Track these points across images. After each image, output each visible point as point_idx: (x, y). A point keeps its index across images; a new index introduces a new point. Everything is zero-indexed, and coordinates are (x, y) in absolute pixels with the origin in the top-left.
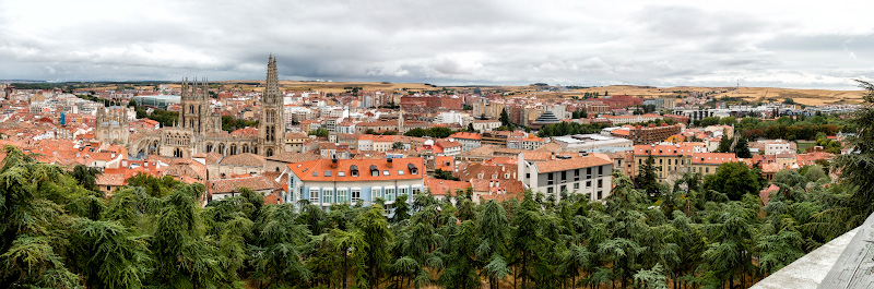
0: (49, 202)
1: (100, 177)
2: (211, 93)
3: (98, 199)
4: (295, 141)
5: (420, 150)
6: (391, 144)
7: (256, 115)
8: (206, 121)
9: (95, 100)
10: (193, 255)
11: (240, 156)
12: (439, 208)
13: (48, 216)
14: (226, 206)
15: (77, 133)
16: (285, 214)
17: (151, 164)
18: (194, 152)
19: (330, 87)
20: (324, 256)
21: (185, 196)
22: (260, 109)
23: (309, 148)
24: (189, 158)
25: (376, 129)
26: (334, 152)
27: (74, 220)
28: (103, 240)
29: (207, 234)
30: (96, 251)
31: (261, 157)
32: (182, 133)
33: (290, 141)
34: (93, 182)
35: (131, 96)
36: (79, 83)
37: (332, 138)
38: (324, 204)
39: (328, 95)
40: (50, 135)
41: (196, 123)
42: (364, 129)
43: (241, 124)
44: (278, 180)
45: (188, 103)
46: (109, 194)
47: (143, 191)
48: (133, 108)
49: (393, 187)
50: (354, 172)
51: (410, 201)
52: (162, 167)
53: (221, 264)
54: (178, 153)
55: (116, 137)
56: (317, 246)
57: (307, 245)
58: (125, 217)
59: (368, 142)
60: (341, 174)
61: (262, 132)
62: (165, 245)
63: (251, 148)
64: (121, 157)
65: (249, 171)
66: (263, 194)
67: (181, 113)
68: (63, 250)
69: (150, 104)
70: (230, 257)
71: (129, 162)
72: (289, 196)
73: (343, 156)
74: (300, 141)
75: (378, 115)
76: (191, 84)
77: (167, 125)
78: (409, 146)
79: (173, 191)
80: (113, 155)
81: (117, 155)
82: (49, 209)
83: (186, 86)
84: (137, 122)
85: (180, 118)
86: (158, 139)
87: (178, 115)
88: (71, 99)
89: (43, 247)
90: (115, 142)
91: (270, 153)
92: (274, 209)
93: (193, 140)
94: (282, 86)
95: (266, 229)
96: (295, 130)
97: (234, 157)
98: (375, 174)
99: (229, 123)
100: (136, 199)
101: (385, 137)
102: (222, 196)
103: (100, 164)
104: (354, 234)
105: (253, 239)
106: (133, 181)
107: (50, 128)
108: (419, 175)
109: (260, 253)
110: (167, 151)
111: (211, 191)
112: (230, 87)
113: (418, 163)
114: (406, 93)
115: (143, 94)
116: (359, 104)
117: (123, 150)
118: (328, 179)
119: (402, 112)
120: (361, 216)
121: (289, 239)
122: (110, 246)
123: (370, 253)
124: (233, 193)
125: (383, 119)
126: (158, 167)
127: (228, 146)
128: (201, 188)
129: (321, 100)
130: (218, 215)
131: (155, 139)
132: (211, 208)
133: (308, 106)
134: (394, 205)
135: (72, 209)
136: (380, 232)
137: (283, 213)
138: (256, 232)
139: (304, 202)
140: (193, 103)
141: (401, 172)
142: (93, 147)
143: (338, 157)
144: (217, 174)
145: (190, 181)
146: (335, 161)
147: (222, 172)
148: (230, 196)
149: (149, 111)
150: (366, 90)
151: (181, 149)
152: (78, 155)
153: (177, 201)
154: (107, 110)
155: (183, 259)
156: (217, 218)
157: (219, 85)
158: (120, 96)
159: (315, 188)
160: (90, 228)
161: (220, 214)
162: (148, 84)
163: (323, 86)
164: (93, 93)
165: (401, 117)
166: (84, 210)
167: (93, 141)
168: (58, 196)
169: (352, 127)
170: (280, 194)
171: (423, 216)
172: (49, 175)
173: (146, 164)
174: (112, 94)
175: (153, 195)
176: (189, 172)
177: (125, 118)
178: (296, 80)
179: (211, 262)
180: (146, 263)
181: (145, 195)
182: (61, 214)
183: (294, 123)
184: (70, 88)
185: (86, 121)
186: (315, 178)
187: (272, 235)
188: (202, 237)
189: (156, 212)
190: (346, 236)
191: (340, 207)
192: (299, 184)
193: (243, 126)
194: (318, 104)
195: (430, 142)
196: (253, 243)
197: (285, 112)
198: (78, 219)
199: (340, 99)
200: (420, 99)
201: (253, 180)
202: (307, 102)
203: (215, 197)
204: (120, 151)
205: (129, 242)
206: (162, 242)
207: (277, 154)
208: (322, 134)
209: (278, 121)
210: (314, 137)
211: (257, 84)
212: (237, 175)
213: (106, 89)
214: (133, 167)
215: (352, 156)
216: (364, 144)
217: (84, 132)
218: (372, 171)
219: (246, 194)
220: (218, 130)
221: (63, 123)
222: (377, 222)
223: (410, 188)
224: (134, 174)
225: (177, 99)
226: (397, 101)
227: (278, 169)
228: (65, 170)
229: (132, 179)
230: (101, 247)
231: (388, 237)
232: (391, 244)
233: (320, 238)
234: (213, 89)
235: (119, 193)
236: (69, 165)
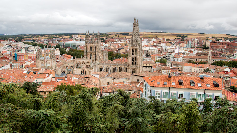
0: (9, 105)
1: (40, 88)
2: (102, 39)
3: (39, 99)
4: (148, 65)
5: (221, 74)
6: (203, 69)
7: (126, 51)
8: (99, 55)
9: (36, 45)
10: (92, 123)
11: (118, 73)
12: (232, 109)
13: (8, 112)
14: (110, 98)
15: (25, 64)
16: (141, 103)
17: (68, 79)
18: (92, 71)
19: (168, 35)
20: (161, 125)
21: (87, 94)
22: (129, 48)
23: (155, 69)
24: (90, 74)
25: (194, 60)
26: (169, 72)
27: (25, 112)
28: (43, 119)
29: (99, 112)
30: (39, 125)
31: (129, 74)
32: (86, 61)
33: (145, 65)
34: (36, 90)
35: (57, 42)
36: (26, 35)
37: (169, 64)
38: (163, 99)
39: (167, 40)
40: (8, 67)
41: (94, 56)
42: (187, 60)
43: (118, 56)
44: (138, 86)
45: (89, 45)
46: (45, 96)
47: (65, 93)
48: (58, 49)
49: (203, 93)
50: (181, 83)
51: (213, 102)
52: (75, 80)
53: (107, 127)
54: (84, 72)
55: (48, 65)
56: (157, 120)
57: (152, 119)
58: (55, 107)
59: (189, 67)
60: (173, 84)
61: (130, 60)
62: (77, 119)
63: (124, 69)
64: (51, 76)
65: (123, 81)
66: (130, 93)
67: (85, 50)
68: (19, 129)
69: (68, 46)
70: (112, 123)
71: (56, 78)
72: (144, 94)
73: (174, 74)
74: (151, 65)
75: (196, 52)
76: (91, 34)
77: (77, 58)
78: (214, 71)
79: (81, 92)
80: (47, 75)
81: (49, 75)
82: (8, 108)
83: (88, 36)
84: (60, 57)
85: (85, 54)
86: (73, 65)
87: (83, 52)
88: (21, 45)
89: (6, 129)
90: (48, 68)
91: (134, 71)
92: (135, 100)
93: (92, 65)
94: (141, 35)
95: (131, 110)
96: (148, 59)
97: (114, 73)
98: (193, 85)
99: (112, 56)
100: (61, 97)
101: (200, 65)
102: (108, 94)
103: (40, 80)
104: (180, 116)
105: (124, 115)
106: (59, 88)
107: (7, 63)
108: (220, 88)
109: (128, 122)
110: (78, 71)
111: (102, 91)
112: (112, 36)
113: (219, 81)
114: (214, 40)
115: (63, 41)
116: (185, 45)
117: (53, 72)
118: (166, 86)
119: (210, 51)
120: (184, 107)
121: (143, 115)
122: (47, 122)
123: (188, 127)
124: (113, 92)
125: (199, 54)
126: (73, 80)
127: (111, 68)
128: (96, 90)
129: (163, 43)
130: (105, 103)
131: (70, 65)
132: (101, 100)
133: (155, 46)
134: (203, 103)
135: (24, 106)
136: (195, 116)
137: (140, 103)
138: (125, 111)
139: (151, 97)
140: (92, 45)
141: (208, 85)
142: (34, 72)
143: (172, 75)
144: (105, 83)
145: (90, 87)
146: (170, 77)
147: (108, 81)
148: (112, 93)
149: (68, 50)
150: (189, 37)
151: (86, 70)
152: (26, 77)
153: (83, 97)
154: (43, 50)
155: (87, 125)
156: (105, 105)
157: (107, 35)
158: (50, 42)
159: (158, 90)
160: (35, 114)
161: (106, 103)
162: (66, 35)
163: (164, 35)
164: (34, 41)
165: (210, 54)
166: (31, 105)
167: (35, 68)
168: (14, 100)
169: (180, 58)
170: (139, 93)
171: (221, 111)
172: (8, 90)
173: (66, 79)
174: (46, 41)
175: (70, 94)
176: (90, 82)
177: (54, 54)
178: (149, 32)
179: (102, 126)
180: (67, 128)
181: (65, 95)
182: (17, 109)
183: (148, 56)
184: (20, 38)
185: (30, 57)
186: (158, 85)
187: (134, 113)
188: (97, 114)
189: (72, 103)
190: (175, 116)
191: (172, 101)
192: (149, 88)
193: (119, 57)
194: (161, 45)
195: (227, 69)
196: (124, 117)
197: (143, 49)
198: (28, 111)
199: (174, 43)
200: (223, 43)
201: (125, 85)
202: (155, 44)
203: (104, 95)
204: (51, 73)
205: (57, 119)
206: (75, 118)
207: (138, 72)
208: (163, 62)
209: (138, 54)
210: (159, 63)
211: (127, 34)
212: (116, 83)
213: (42, 39)
214: (59, 81)
215: (180, 74)
216: (187, 68)
217: (29, 63)
218: (191, 84)
219: (121, 93)
220: (106, 59)
221: (16, 59)
222: (194, 111)
223: (213, 95)
224: (60, 84)
225: (83, 43)
226: (208, 44)
227: (138, 80)
228: (18, 86)
229: (58, 87)
230: (42, 123)
231: (199, 119)
232: (200, 124)
233: (160, 116)
234: (103, 37)
235: (51, 95)
236: (20, 82)
